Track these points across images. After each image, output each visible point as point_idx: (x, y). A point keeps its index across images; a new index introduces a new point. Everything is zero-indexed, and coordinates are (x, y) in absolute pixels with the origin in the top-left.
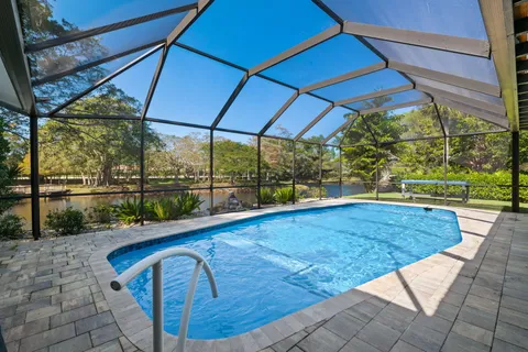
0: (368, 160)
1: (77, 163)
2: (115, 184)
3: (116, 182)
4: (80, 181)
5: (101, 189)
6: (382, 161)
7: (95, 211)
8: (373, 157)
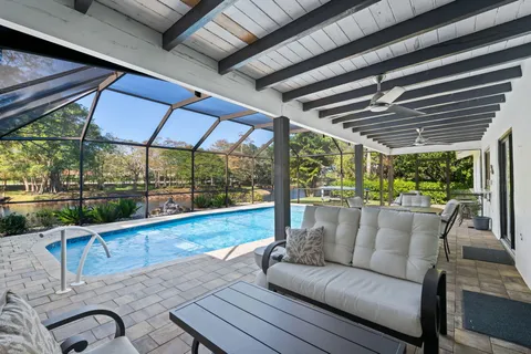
0: (305, 169)
1: (18, 168)
2: (63, 190)
3: (65, 189)
4: (23, 188)
5: (47, 196)
6: (316, 170)
7: (38, 216)
8: (308, 166)
